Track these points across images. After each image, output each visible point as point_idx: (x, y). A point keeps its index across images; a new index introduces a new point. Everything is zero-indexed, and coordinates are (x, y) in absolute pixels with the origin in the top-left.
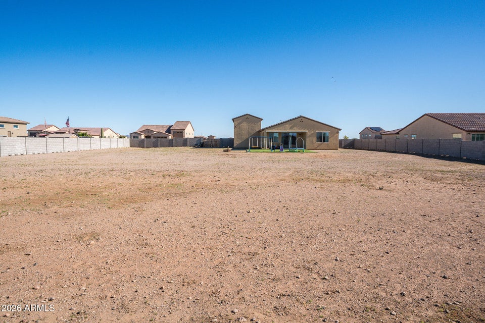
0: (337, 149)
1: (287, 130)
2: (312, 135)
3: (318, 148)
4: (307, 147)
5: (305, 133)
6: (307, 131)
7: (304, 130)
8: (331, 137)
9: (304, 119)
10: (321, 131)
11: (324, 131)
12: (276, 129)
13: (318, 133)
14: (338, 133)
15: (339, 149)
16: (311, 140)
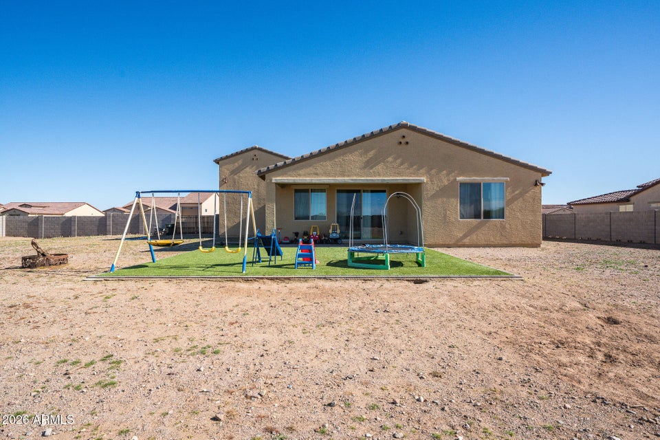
0: (537, 246)
1: (352, 173)
2: (443, 192)
3: (466, 241)
4: (427, 238)
5: (418, 184)
6: (424, 179)
7: (415, 173)
8: (509, 202)
9: (411, 136)
10: (477, 179)
11: (487, 179)
12: (308, 170)
13: (463, 185)
14: (537, 184)
15: (544, 244)
16: (440, 211)
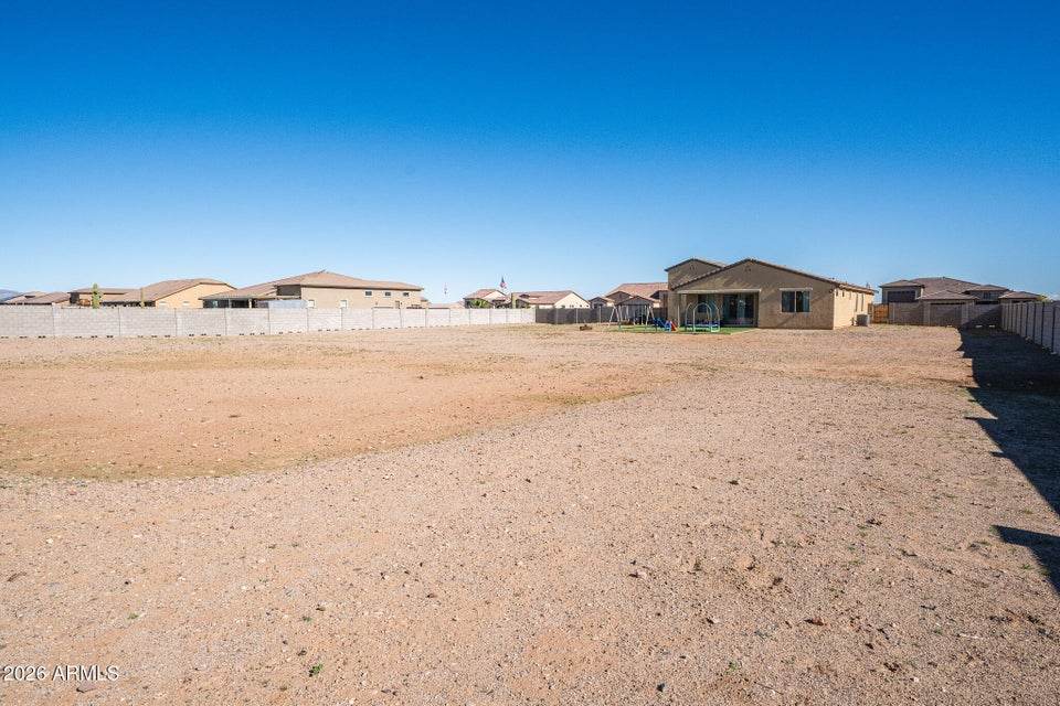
0: (831, 328)
2: (771, 299)
3: (785, 325)
4: (761, 323)
5: (757, 294)
6: (760, 290)
7: (754, 287)
8: (813, 303)
10: (792, 289)
13: (784, 293)
14: (831, 291)
16: (769, 308)
